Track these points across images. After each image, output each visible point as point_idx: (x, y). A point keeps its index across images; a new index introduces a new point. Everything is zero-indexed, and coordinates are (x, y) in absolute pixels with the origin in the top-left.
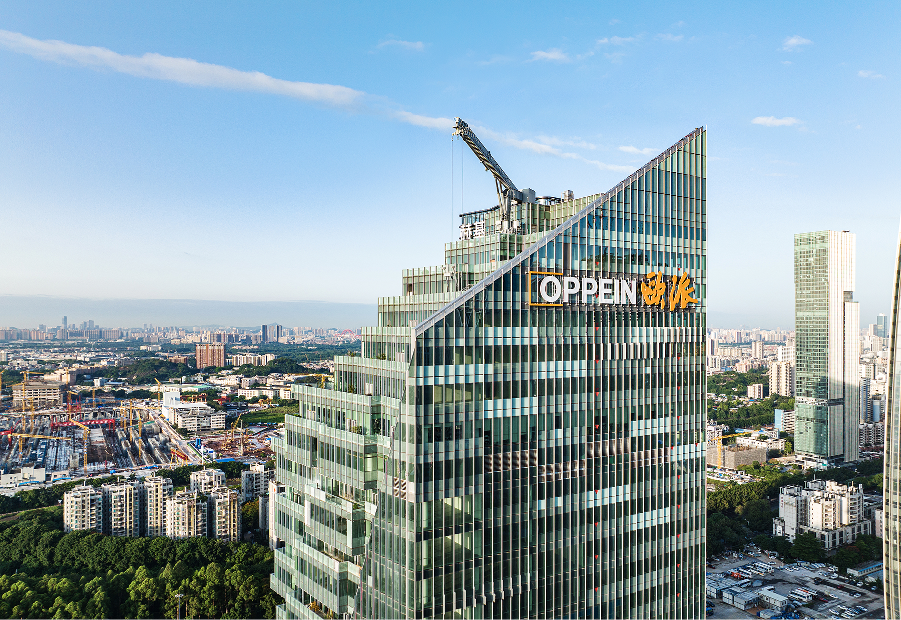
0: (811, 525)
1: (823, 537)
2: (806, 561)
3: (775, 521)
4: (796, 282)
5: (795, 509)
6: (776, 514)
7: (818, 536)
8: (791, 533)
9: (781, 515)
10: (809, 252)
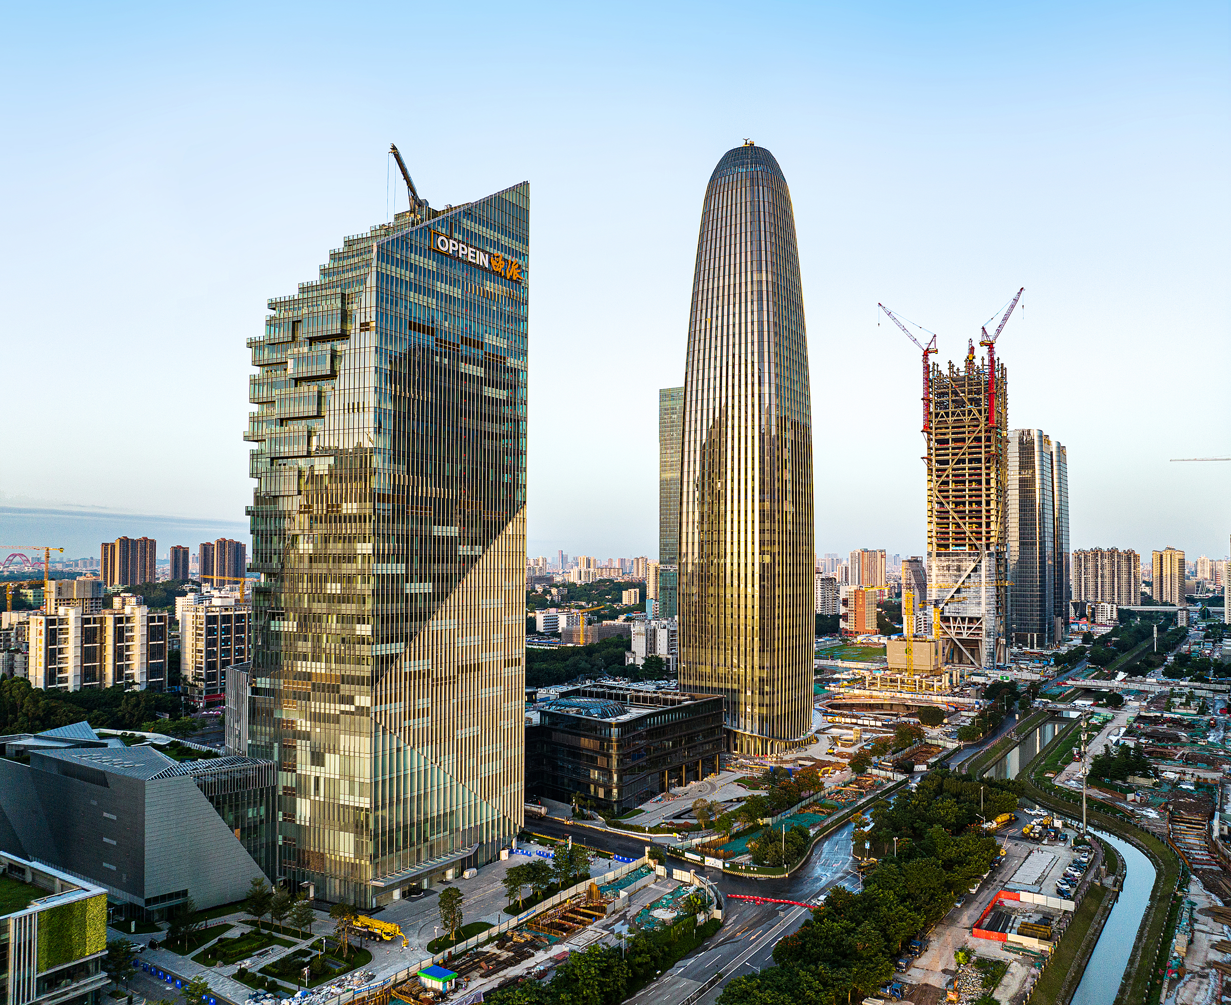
0: (658, 652)
1: (668, 660)
2: (652, 680)
3: (628, 654)
4: (660, 441)
5: (644, 637)
6: (629, 648)
7: (664, 659)
8: (640, 662)
9: (633, 649)
10: (673, 409)
